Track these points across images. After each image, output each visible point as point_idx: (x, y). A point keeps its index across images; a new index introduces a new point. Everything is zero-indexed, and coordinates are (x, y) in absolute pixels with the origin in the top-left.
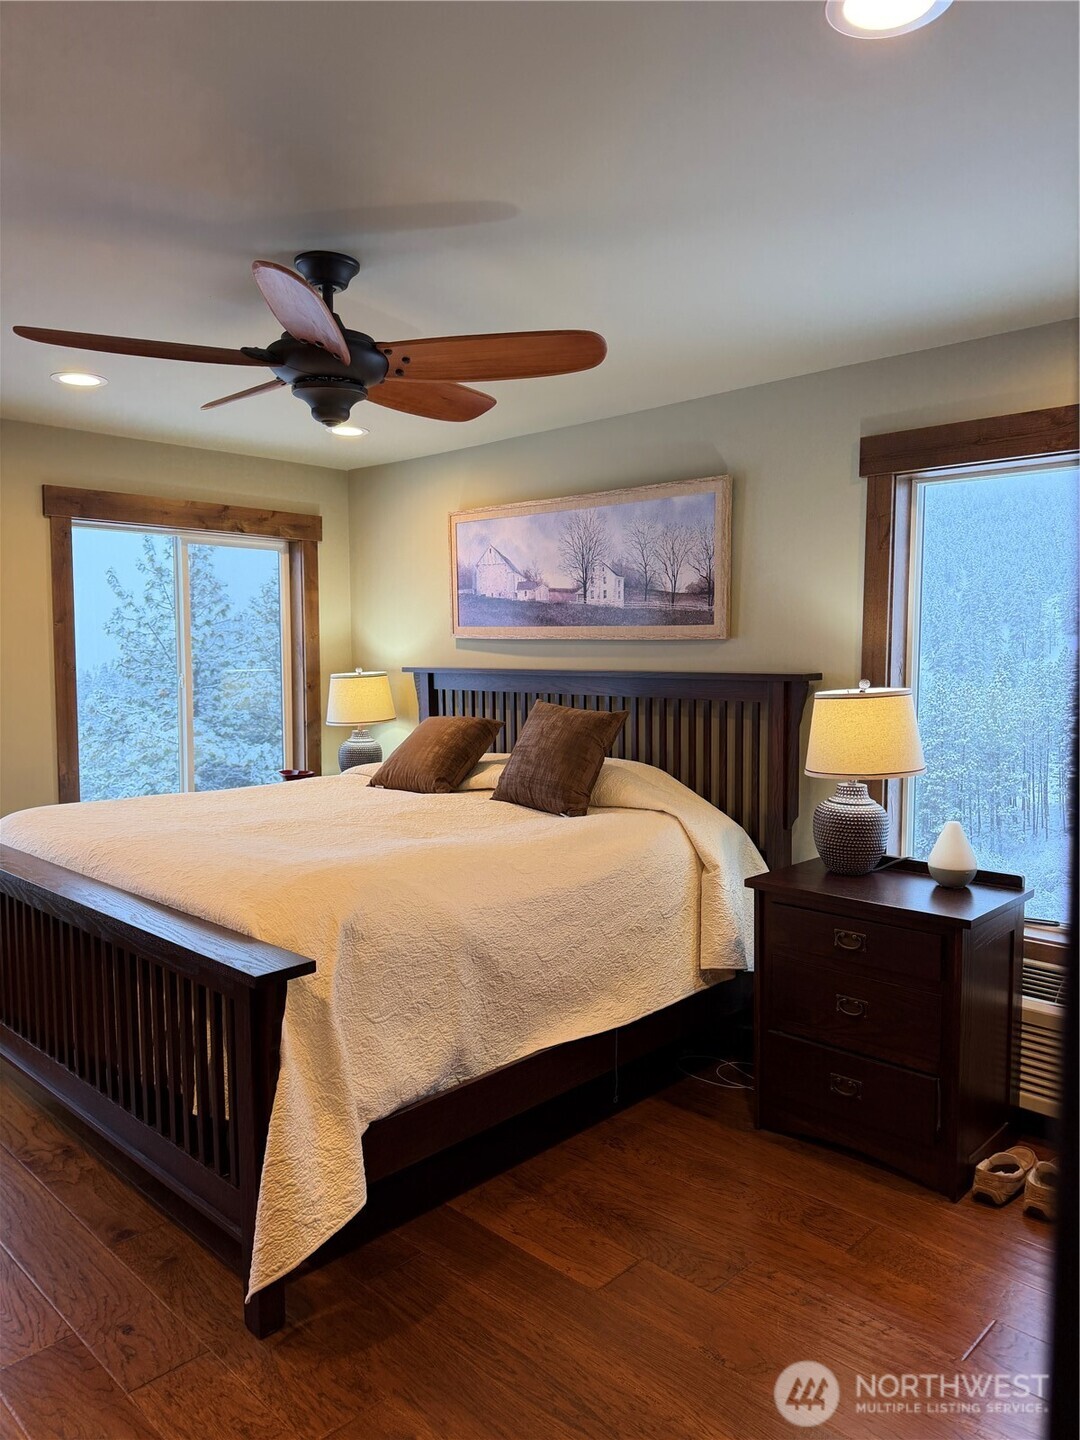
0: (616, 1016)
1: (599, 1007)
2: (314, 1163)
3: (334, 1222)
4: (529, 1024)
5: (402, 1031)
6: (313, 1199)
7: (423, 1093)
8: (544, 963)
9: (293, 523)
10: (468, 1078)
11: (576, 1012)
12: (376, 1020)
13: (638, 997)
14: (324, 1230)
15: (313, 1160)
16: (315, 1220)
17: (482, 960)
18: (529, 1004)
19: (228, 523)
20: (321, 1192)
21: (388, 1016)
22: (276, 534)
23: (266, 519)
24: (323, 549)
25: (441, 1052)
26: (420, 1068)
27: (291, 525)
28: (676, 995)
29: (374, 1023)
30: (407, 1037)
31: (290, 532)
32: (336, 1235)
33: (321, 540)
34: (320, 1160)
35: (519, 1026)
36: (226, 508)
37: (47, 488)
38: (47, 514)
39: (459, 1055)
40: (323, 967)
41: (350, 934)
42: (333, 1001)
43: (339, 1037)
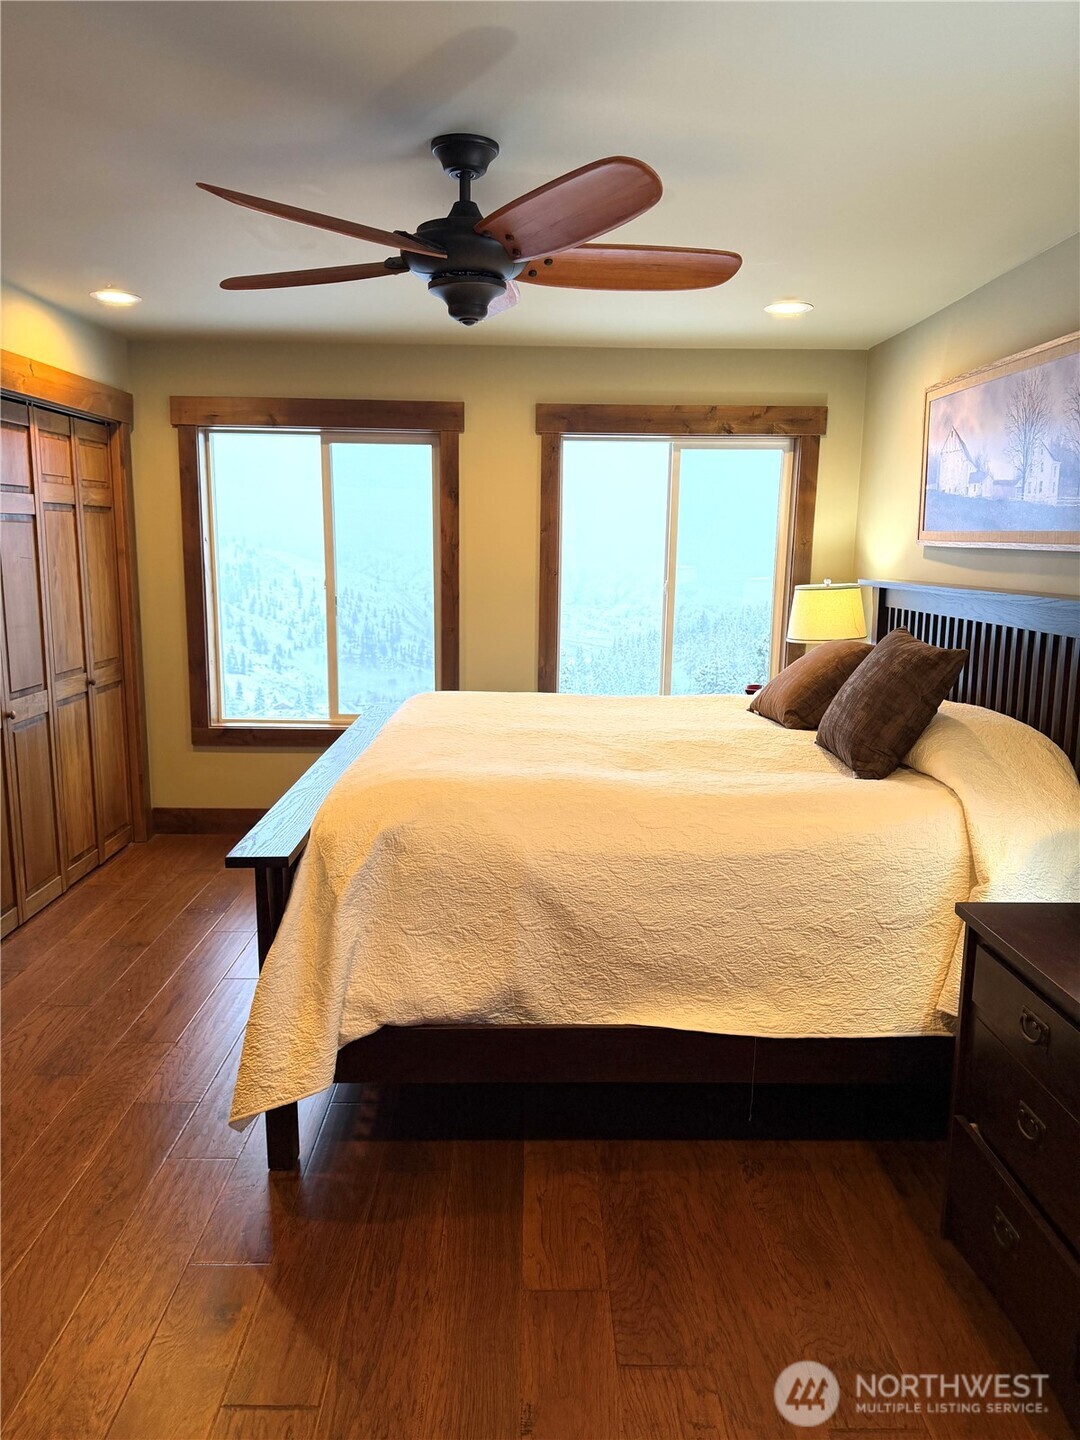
0: (763, 1024)
1: (742, 1005)
2: (285, 1038)
3: (286, 1095)
4: (627, 994)
5: (440, 950)
6: (273, 1067)
7: (455, 1017)
8: (647, 933)
9: (791, 417)
10: (533, 1023)
11: (704, 1001)
12: (408, 932)
13: (809, 1011)
14: (275, 1098)
15: (286, 1035)
16: (269, 1086)
17: (553, 908)
18: (625, 971)
19: (714, 425)
20: (283, 1065)
21: (424, 932)
22: (769, 431)
23: (758, 417)
24: (825, 443)
25: (485, 985)
26: (456, 993)
27: (788, 420)
28: (882, 1028)
29: (406, 934)
30: (445, 958)
31: (785, 427)
32: (284, 1107)
33: (825, 433)
34: (293, 1037)
35: (612, 992)
36: (714, 409)
37: (539, 407)
38: (539, 431)
39: (515, 998)
40: (348, 867)
41: (392, 844)
42: (342, 900)
43: (338, 934)
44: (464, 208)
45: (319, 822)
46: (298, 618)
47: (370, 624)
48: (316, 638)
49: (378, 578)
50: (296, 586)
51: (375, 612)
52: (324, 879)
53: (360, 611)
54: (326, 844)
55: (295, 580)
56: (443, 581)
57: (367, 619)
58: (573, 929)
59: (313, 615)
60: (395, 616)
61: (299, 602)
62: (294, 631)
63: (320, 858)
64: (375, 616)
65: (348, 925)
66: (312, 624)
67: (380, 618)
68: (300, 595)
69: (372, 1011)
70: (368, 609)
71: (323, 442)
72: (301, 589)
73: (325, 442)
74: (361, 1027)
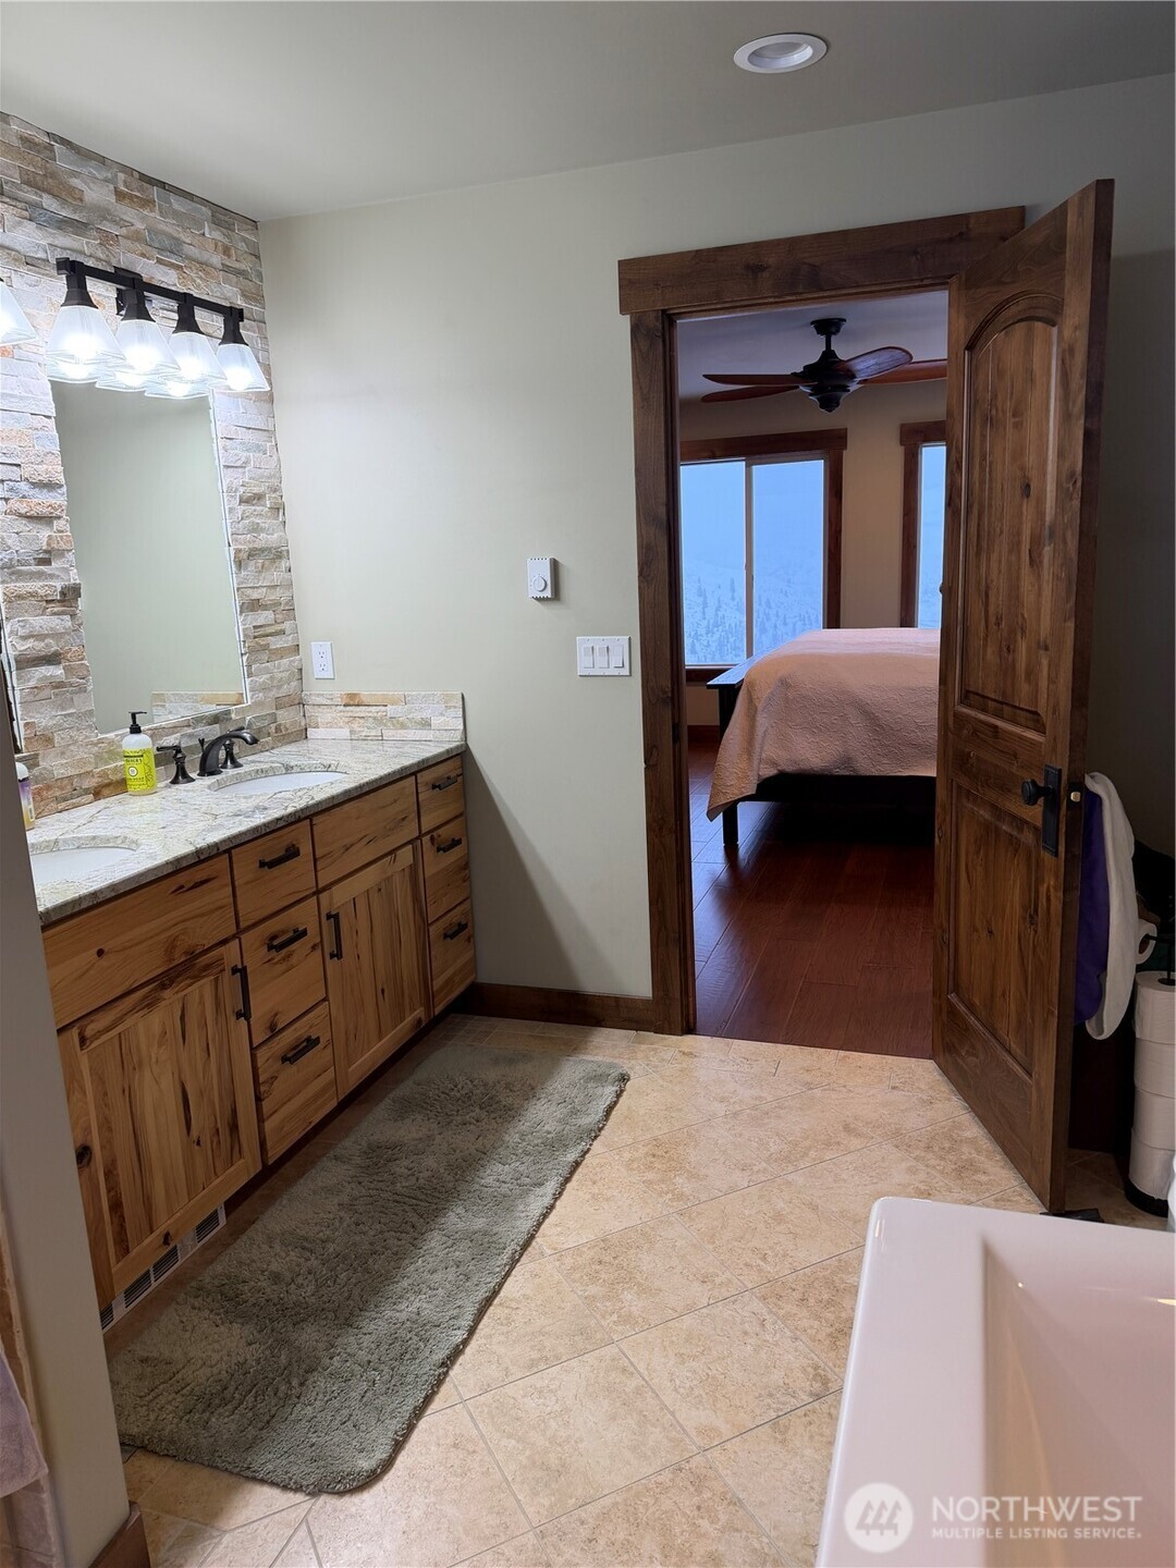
5: (809, 736)
7: (815, 769)
10: (856, 774)
12: (793, 727)
17: (869, 715)
21: (801, 727)
25: (831, 754)
29: (791, 728)
30: (811, 740)
35: (901, 760)
37: (902, 426)
38: (902, 443)
39: (847, 761)
40: (763, 694)
41: (784, 683)
42: (760, 709)
43: (758, 724)
44: (829, 354)
45: (747, 676)
46: (702, 631)
47: (779, 633)
48: (720, 650)
49: (789, 581)
50: (700, 595)
51: (785, 618)
52: (750, 700)
53: (768, 619)
54: (752, 685)
55: (700, 588)
56: (829, 558)
57: (776, 627)
58: (879, 726)
59: (717, 627)
60: (807, 622)
61: (704, 613)
62: (697, 645)
63: (749, 691)
64: (785, 624)
65: (762, 722)
66: (717, 636)
67: (791, 626)
68: (705, 605)
69: (774, 764)
70: (777, 616)
71: (746, 466)
72: (705, 598)
73: (748, 466)
74: (769, 772)
